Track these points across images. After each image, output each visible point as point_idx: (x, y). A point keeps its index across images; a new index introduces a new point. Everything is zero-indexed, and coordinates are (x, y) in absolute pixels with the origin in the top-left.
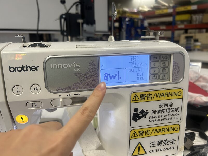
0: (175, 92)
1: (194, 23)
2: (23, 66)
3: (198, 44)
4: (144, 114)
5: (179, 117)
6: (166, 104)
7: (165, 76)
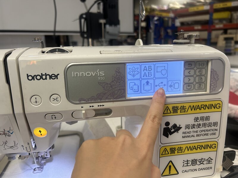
0: (212, 105)
2: (42, 74)
4: (177, 128)
6: (202, 118)
7: (201, 85)
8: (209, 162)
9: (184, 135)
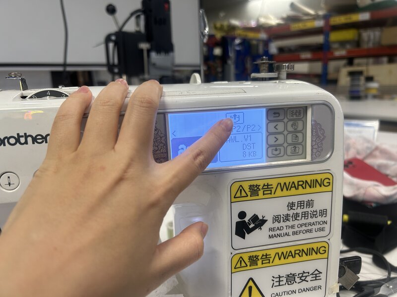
0: (316, 180)
1: (365, 46)
2: (18, 134)
3: (374, 85)
4: (258, 222)
5: (327, 227)
6: (301, 204)
7: (297, 148)
8: (316, 277)
9: (271, 233)
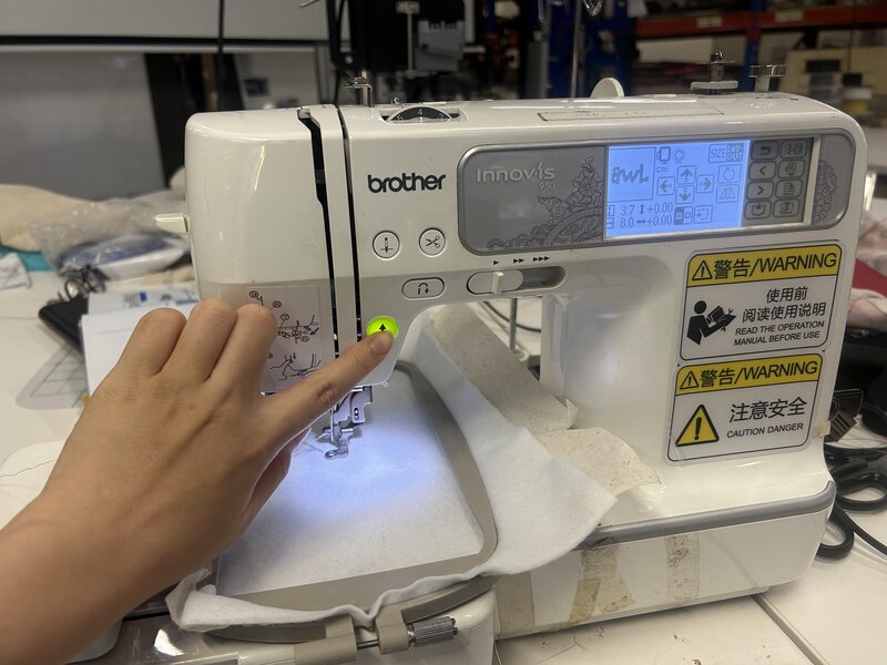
0: (816, 256)
2: (404, 175)
4: (722, 319)
5: (823, 331)
7: (789, 205)
8: (797, 409)
9: (739, 337)
